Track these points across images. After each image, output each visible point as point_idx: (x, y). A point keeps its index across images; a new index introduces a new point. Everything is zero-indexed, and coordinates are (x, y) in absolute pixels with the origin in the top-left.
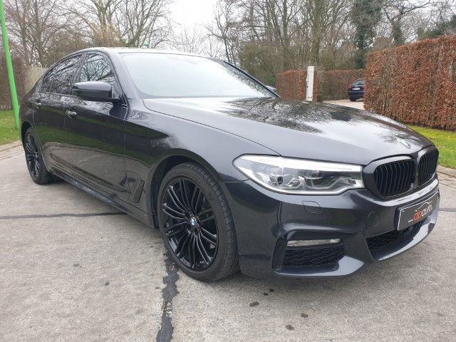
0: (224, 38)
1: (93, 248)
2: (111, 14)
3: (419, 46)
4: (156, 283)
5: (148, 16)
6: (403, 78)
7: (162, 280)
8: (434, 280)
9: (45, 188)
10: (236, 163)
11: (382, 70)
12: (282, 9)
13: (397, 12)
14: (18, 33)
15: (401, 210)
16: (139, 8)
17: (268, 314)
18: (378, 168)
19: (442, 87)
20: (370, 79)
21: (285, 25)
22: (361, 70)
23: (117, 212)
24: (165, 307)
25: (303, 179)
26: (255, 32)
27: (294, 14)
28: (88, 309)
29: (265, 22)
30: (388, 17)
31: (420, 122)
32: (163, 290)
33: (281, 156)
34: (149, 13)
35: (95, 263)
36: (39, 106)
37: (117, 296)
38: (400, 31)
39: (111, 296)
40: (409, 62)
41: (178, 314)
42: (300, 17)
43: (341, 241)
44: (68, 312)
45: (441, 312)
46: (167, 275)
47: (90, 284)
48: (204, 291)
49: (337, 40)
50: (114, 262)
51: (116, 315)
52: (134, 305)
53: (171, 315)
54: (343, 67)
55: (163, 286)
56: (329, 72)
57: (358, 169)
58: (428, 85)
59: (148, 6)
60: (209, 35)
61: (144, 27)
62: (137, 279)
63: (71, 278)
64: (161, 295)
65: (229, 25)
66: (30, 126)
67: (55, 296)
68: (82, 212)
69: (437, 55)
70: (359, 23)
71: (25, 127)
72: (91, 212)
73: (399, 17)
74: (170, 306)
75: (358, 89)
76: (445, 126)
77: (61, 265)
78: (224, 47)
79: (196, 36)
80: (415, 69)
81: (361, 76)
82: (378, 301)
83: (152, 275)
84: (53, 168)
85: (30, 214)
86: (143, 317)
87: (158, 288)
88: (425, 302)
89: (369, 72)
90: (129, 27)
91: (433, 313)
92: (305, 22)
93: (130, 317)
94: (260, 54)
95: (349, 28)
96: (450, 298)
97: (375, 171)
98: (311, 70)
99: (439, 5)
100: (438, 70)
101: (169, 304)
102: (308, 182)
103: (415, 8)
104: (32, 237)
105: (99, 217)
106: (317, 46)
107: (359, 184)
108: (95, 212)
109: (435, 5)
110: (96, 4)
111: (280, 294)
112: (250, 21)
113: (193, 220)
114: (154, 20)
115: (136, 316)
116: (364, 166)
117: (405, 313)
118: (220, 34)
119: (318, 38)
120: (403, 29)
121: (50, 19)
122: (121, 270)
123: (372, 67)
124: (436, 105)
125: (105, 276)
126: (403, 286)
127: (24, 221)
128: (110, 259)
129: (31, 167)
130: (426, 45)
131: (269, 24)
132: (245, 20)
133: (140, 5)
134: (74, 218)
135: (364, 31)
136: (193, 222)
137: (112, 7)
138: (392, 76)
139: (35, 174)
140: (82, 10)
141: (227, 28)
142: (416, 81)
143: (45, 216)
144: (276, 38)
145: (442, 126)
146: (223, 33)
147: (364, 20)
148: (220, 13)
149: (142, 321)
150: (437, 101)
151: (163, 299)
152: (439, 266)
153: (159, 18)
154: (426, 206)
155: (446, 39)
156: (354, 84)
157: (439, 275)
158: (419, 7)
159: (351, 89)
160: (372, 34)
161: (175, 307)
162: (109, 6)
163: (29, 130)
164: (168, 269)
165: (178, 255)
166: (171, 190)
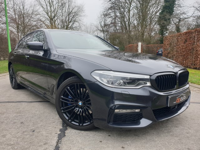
0: (103, 31)
1: (31, 116)
2: (55, 21)
3: (186, 33)
4: (56, 131)
5: (70, 22)
6: (180, 47)
7: (59, 130)
8: (187, 133)
9: (17, 90)
10: (92, 74)
11: (170, 44)
12: (128, 19)
13: (178, 20)
14: (16, 28)
15: (170, 97)
16: (67, 19)
17: (106, 146)
18: (158, 77)
19: (197, 50)
20: (165, 47)
21: (129, 26)
22: (162, 44)
23: (45, 101)
24: (58, 142)
25: (122, 81)
26: (116, 28)
27: (133, 21)
28: (22, 142)
29: (121, 24)
30: (174, 22)
31: (187, 66)
32: (59, 134)
33: (112, 70)
34: (71, 21)
35: (31, 122)
36: (15, 55)
37: (36, 137)
38: (179, 28)
39: (34, 136)
40: (182, 40)
41: (63, 145)
42: (135, 22)
43: (141, 111)
44: (12, 143)
45: (189, 148)
46: (62, 128)
47: (25, 131)
48: (77, 135)
49: (152, 32)
50: (39, 122)
51: (34, 145)
52: (44, 140)
53: (60, 146)
54: (154, 43)
55: (59, 133)
56: (148, 45)
57: (148, 77)
58: (191, 50)
59: (71, 18)
60: (97, 30)
61: (69, 26)
62: (48, 129)
63: (18, 128)
64: (57, 136)
65: (105, 25)
66: (12, 64)
67: (8, 136)
68: (30, 101)
69: (194, 37)
70: (161, 25)
71: (10, 64)
72: (34, 101)
73: (179, 22)
74: (60, 142)
75: (161, 53)
76: (199, 68)
77: (15, 123)
78: (103, 35)
79: (91, 31)
80: (185, 43)
81: (162, 47)
82: (160, 142)
83: (55, 128)
84: (20, 81)
85: (7, 101)
86: (46, 146)
87: (57, 133)
88: (182, 143)
89: (165, 45)
90: (63, 26)
91: (185, 148)
92: (138, 24)
93: (40, 146)
94: (118, 38)
95: (157, 27)
96: (194, 141)
97: (156, 78)
98: (140, 44)
99: (196, 17)
100: (195, 43)
101: (60, 141)
102: (125, 83)
103: (185, 18)
104: (5, 111)
105: (37, 103)
106: (143, 34)
107: (149, 84)
108: (36, 101)
109: (195, 17)
110: (49, 17)
111: (113, 138)
112: (114, 24)
113: (80, 103)
114: (73, 23)
115: (43, 146)
116: (151, 76)
117: (172, 147)
118: (101, 29)
119: (143, 31)
120: (180, 27)
121: (29, 23)
122: (41, 126)
123: (166, 42)
124: (195, 59)
125: (33, 128)
126: (172, 135)
127: (3, 104)
128: (37, 121)
129: (12, 82)
130: (189, 33)
131: (122, 25)
132: (112, 23)
133: (67, 17)
134: (26, 103)
135: (163, 28)
137: (56, 18)
138: (175, 46)
139: (13, 84)
140: (43, 19)
141: (104, 27)
142: (185, 48)
143: (13, 102)
144: (126, 31)
145: (198, 68)
146: (103, 29)
147: (163, 23)
148: (101, 21)
149: (45, 148)
150: (195, 57)
151: (58, 138)
152: (191, 127)
153: (75, 23)
154: (182, 96)
155: (198, 30)
156: (159, 51)
157: (190, 131)
158: (187, 18)
159: (158, 53)
160: (167, 29)
161: (63, 142)
162: (55, 18)
163: (11, 65)
164: (63, 125)
165: (70, 121)
166: (68, 89)
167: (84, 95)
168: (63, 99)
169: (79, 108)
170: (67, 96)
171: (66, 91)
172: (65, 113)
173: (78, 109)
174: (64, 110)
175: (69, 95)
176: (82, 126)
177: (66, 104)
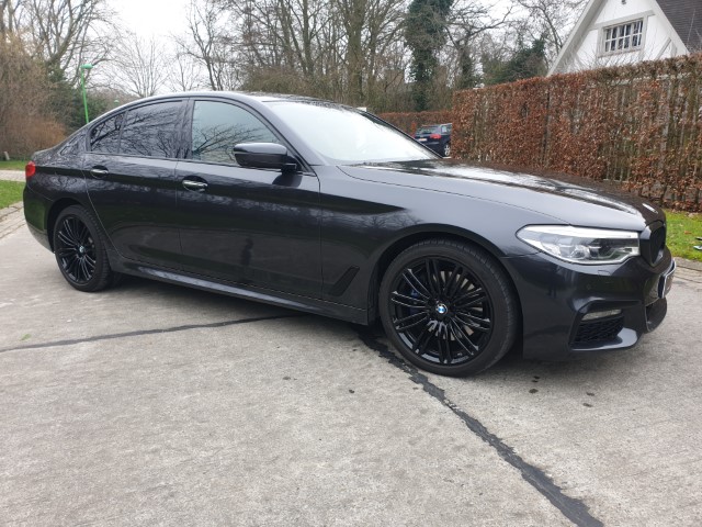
0: (206, 58)
4: (408, 384)
7: (410, 381)
10: (519, 235)
12: (301, 19)
13: (463, 33)
19: (559, 139)
21: (307, 44)
22: (425, 112)
25: (587, 249)
30: (452, 39)
32: (424, 389)
33: (570, 225)
40: (513, 106)
43: (622, 312)
46: (409, 375)
53: (461, 411)
57: (634, 236)
65: (214, 38)
70: (417, 45)
73: (466, 39)
74: (450, 403)
75: (425, 140)
78: (206, 72)
80: (520, 114)
81: (426, 121)
83: (393, 377)
87: (416, 388)
97: (650, 236)
99: (516, 25)
102: (593, 252)
103: (486, 28)
107: (635, 251)
111: (549, 380)
113: (441, 308)
116: (640, 232)
118: (199, 52)
125: (338, 384)
135: (425, 58)
136: (441, 309)
141: (210, 43)
146: (203, 51)
147: (423, 42)
148: (197, 19)
151: (434, 398)
164: (404, 369)
165: (417, 351)
166: (408, 275)
167: (449, 288)
168: (397, 298)
169: (439, 320)
170: (407, 290)
171: (403, 279)
172: (404, 332)
173: (436, 322)
174: (400, 324)
175: (411, 289)
176: (449, 364)
177: (407, 311)
